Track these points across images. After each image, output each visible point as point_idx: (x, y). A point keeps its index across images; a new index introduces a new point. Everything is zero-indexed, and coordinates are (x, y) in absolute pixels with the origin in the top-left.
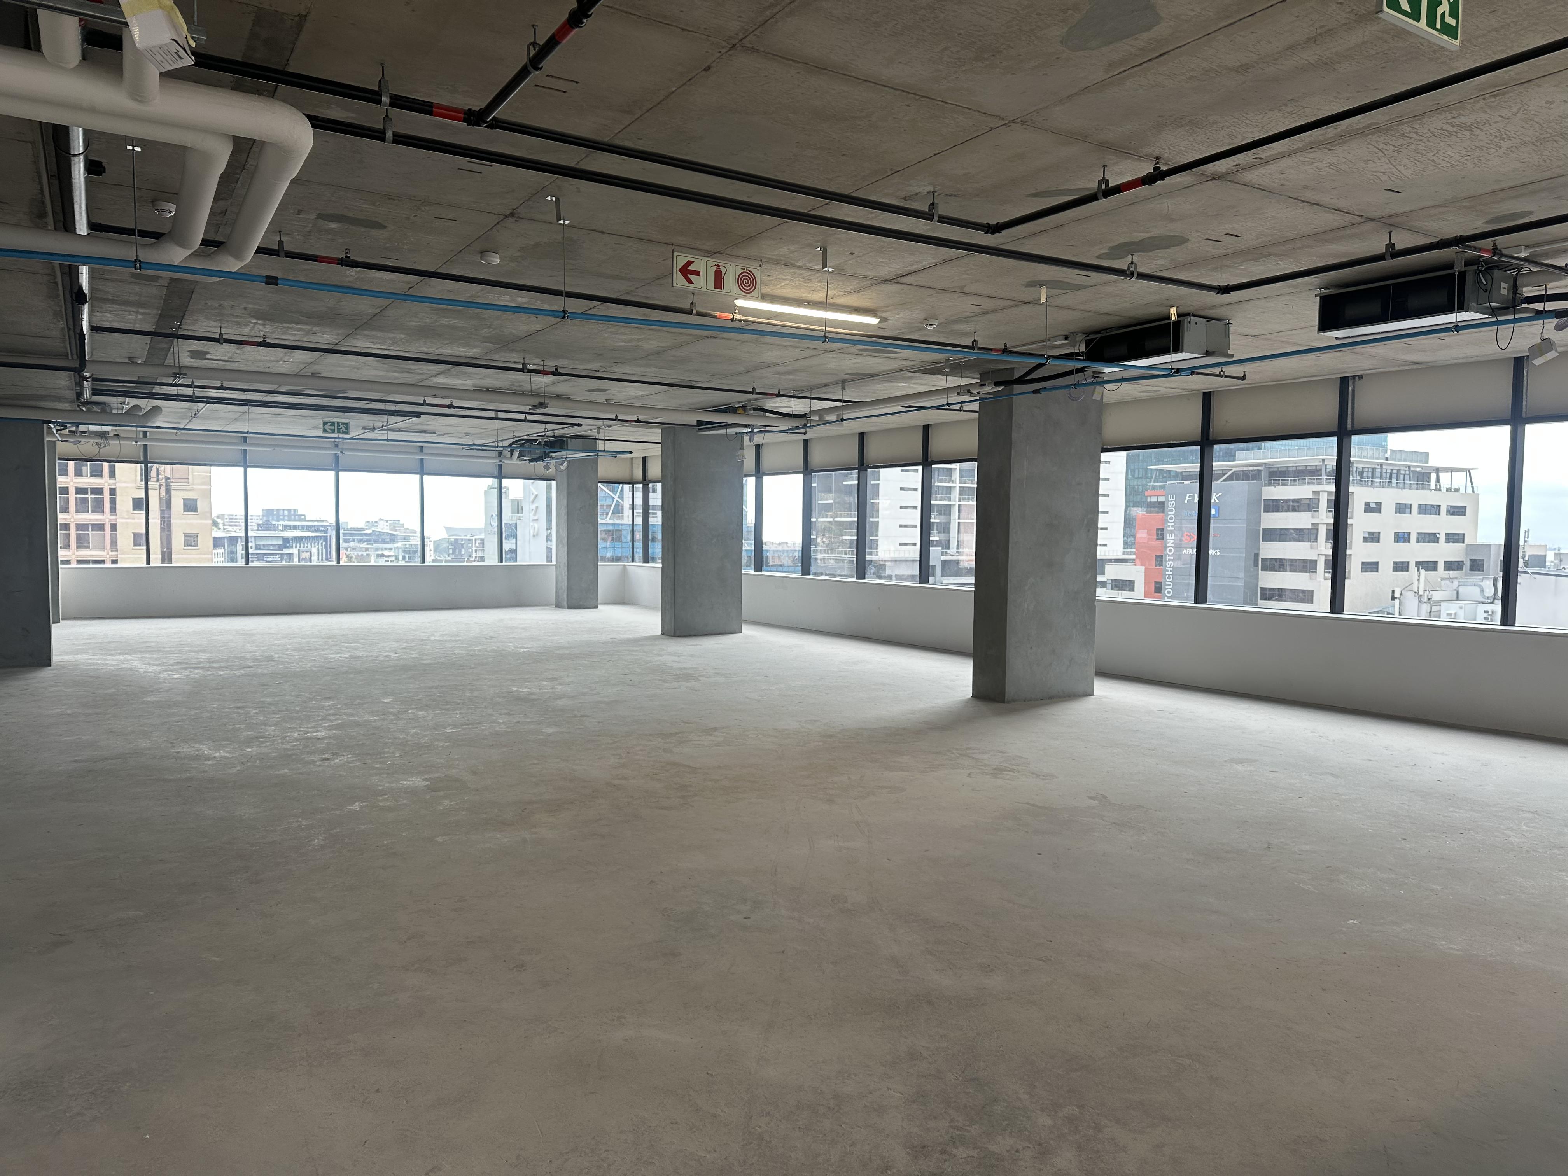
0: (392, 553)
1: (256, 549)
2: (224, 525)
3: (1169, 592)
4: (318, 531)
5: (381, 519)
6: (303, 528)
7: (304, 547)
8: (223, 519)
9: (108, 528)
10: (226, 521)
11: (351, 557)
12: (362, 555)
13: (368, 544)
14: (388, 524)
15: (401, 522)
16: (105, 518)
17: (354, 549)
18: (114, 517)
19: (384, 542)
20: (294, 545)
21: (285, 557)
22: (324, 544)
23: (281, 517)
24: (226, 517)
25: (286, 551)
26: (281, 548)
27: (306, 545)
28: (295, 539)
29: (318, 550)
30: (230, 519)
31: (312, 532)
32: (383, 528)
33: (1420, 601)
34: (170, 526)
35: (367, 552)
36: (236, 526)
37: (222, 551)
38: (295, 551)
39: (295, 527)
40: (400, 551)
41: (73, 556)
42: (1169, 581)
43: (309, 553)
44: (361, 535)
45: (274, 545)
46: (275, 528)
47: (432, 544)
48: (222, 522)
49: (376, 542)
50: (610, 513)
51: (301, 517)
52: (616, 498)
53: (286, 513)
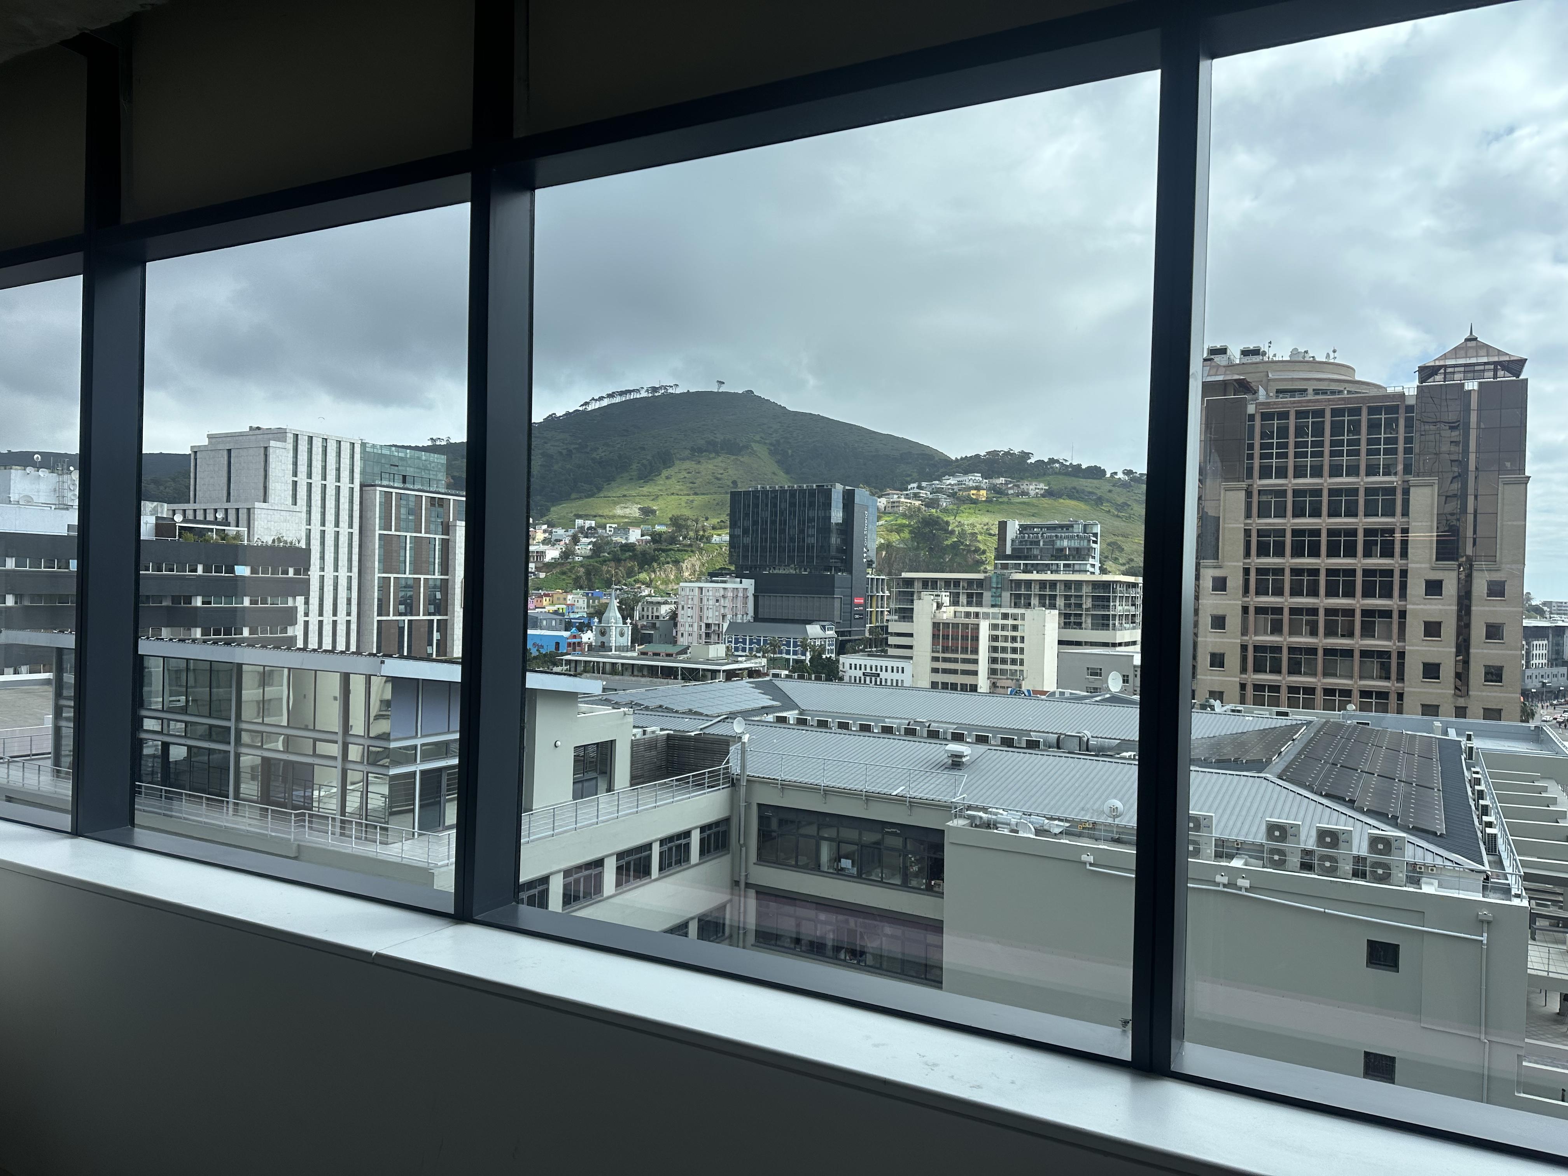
2: (1551, 613)
8: (1550, 607)
9: (1395, 615)
10: (1553, 608)
16: (1392, 603)
18: (1403, 603)
24: (1554, 604)
30: (1558, 606)
34: (1468, 612)
36: (1564, 614)
37: (1546, 642)
41: (1357, 646)
48: (1548, 610)
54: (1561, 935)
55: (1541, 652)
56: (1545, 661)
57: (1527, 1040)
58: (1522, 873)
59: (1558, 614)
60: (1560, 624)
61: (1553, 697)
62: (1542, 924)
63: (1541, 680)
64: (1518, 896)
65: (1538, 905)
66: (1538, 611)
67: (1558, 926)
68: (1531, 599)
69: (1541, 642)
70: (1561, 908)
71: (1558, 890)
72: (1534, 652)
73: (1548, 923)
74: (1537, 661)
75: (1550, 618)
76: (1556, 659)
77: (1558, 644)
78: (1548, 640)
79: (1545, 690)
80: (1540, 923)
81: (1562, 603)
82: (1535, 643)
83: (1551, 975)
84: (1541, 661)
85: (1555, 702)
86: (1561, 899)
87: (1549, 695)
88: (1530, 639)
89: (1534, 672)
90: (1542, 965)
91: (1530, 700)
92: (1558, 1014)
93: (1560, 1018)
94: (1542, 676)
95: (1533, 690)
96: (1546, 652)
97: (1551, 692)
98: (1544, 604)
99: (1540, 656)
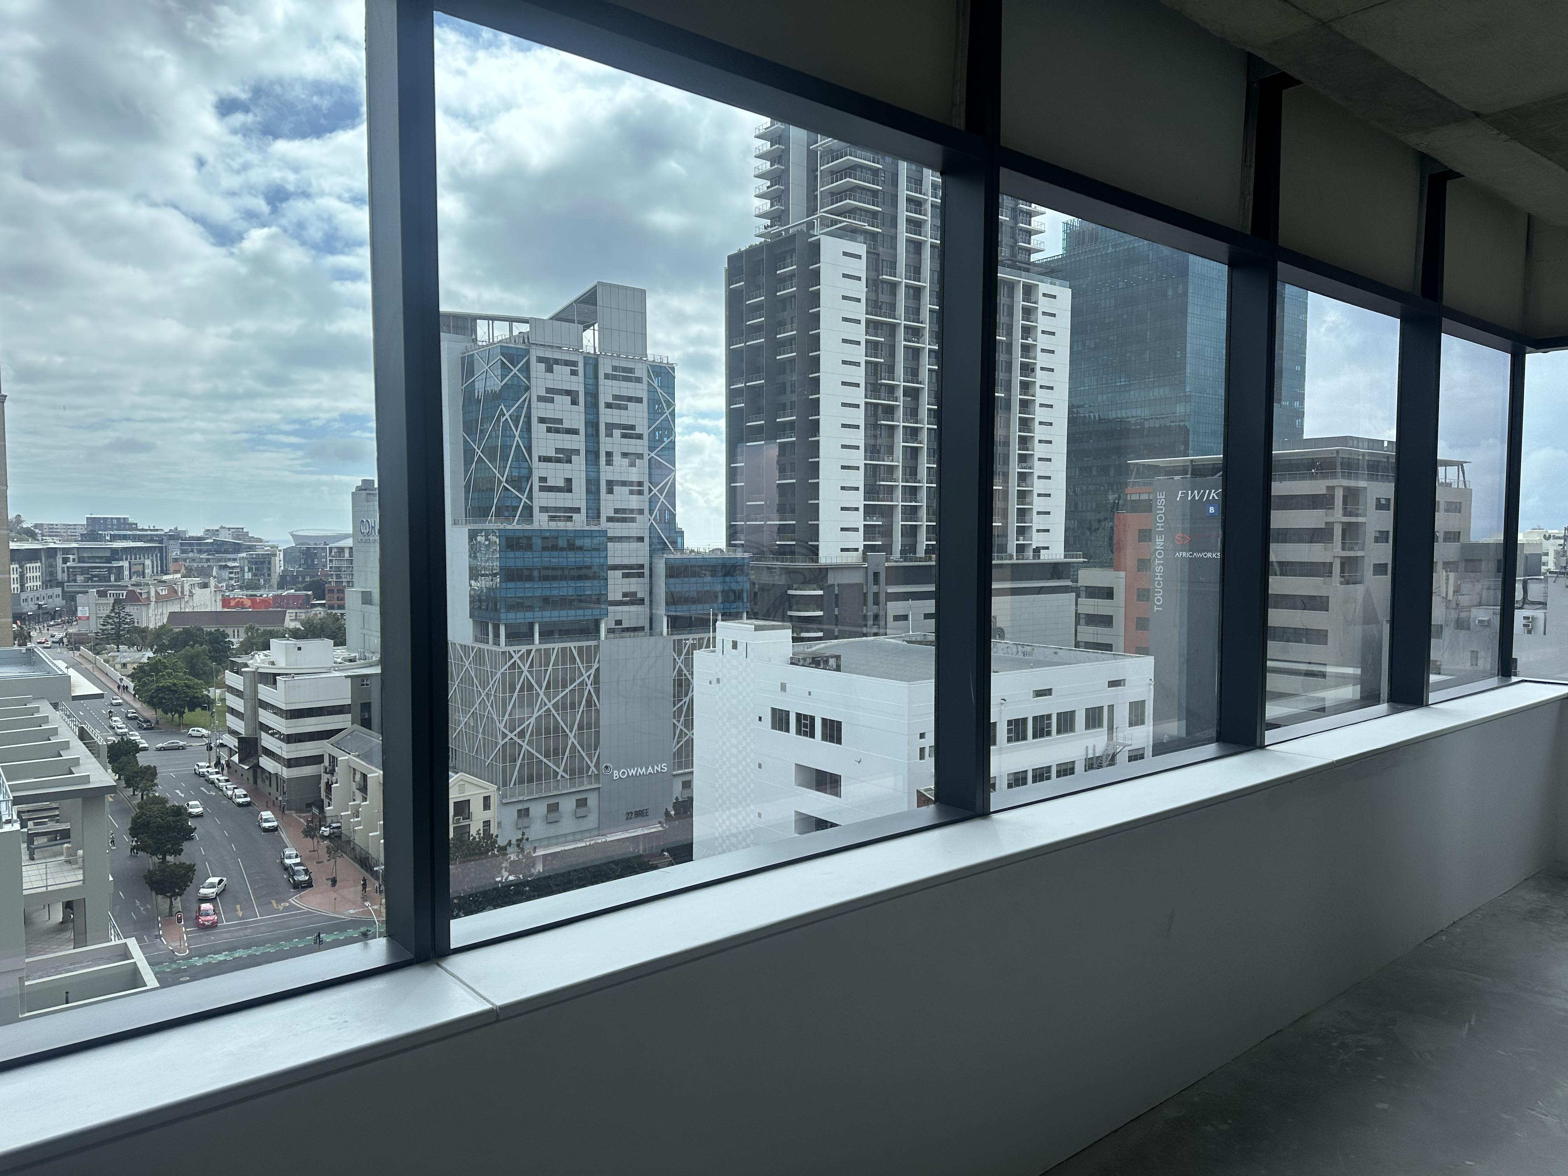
0: (236, 564)
1: (79, 562)
2: (43, 535)
3: (1159, 600)
4: (151, 541)
5: (222, 527)
6: (135, 538)
7: (136, 559)
8: (41, 529)
10: (45, 530)
11: (191, 569)
12: (203, 566)
13: (208, 555)
14: (230, 532)
15: (245, 530)
17: (193, 560)
19: (226, 552)
20: (124, 557)
21: (114, 571)
22: (159, 555)
23: (109, 526)
24: (45, 526)
25: (115, 564)
26: (108, 560)
27: (138, 556)
28: (125, 549)
29: (153, 562)
30: (50, 529)
31: (145, 542)
32: (227, 538)
33: (1447, 608)
35: (209, 564)
36: (56, 536)
37: (39, 564)
38: (126, 564)
39: (125, 538)
40: (246, 562)
42: (1158, 588)
43: (142, 566)
44: (200, 545)
45: (101, 558)
46: (101, 538)
47: (282, 553)
48: (40, 532)
49: (218, 552)
50: (517, 518)
51: (133, 526)
52: (524, 499)
53: (115, 521)
54: (58, 847)
55: (35, 574)
56: (39, 583)
57: (27, 960)
58: (12, 798)
59: (50, 536)
60: (52, 545)
61: (49, 618)
62: (40, 842)
63: (37, 602)
64: (9, 822)
65: (36, 824)
66: (30, 534)
67: (56, 840)
68: (23, 521)
69: (34, 565)
70: (58, 821)
71: (54, 805)
72: (28, 575)
73: (46, 840)
74: (32, 584)
75: (43, 540)
76: (50, 581)
77: (51, 566)
78: (41, 562)
79: (41, 611)
80: (39, 841)
81: (53, 525)
82: (28, 565)
83: (50, 889)
84: (35, 584)
85: (52, 623)
86: (57, 813)
87: (46, 616)
88: (23, 562)
89: (29, 595)
90: (41, 882)
91: (27, 623)
92: (62, 922)
93: (63, 926)
94: (38, 598)
95: (29, 613)
96: (40, 574)
97: (47, 613)
98: (36, 526)
99: (34, 579)
